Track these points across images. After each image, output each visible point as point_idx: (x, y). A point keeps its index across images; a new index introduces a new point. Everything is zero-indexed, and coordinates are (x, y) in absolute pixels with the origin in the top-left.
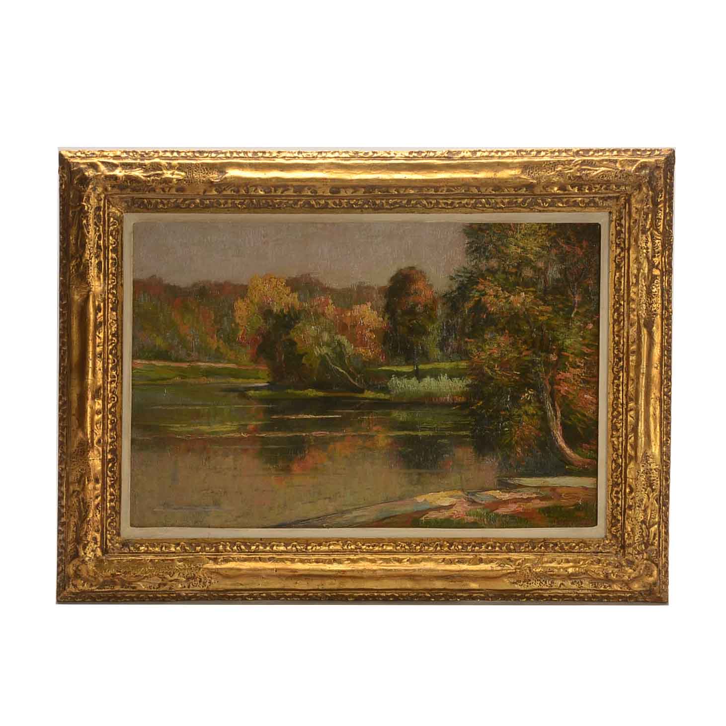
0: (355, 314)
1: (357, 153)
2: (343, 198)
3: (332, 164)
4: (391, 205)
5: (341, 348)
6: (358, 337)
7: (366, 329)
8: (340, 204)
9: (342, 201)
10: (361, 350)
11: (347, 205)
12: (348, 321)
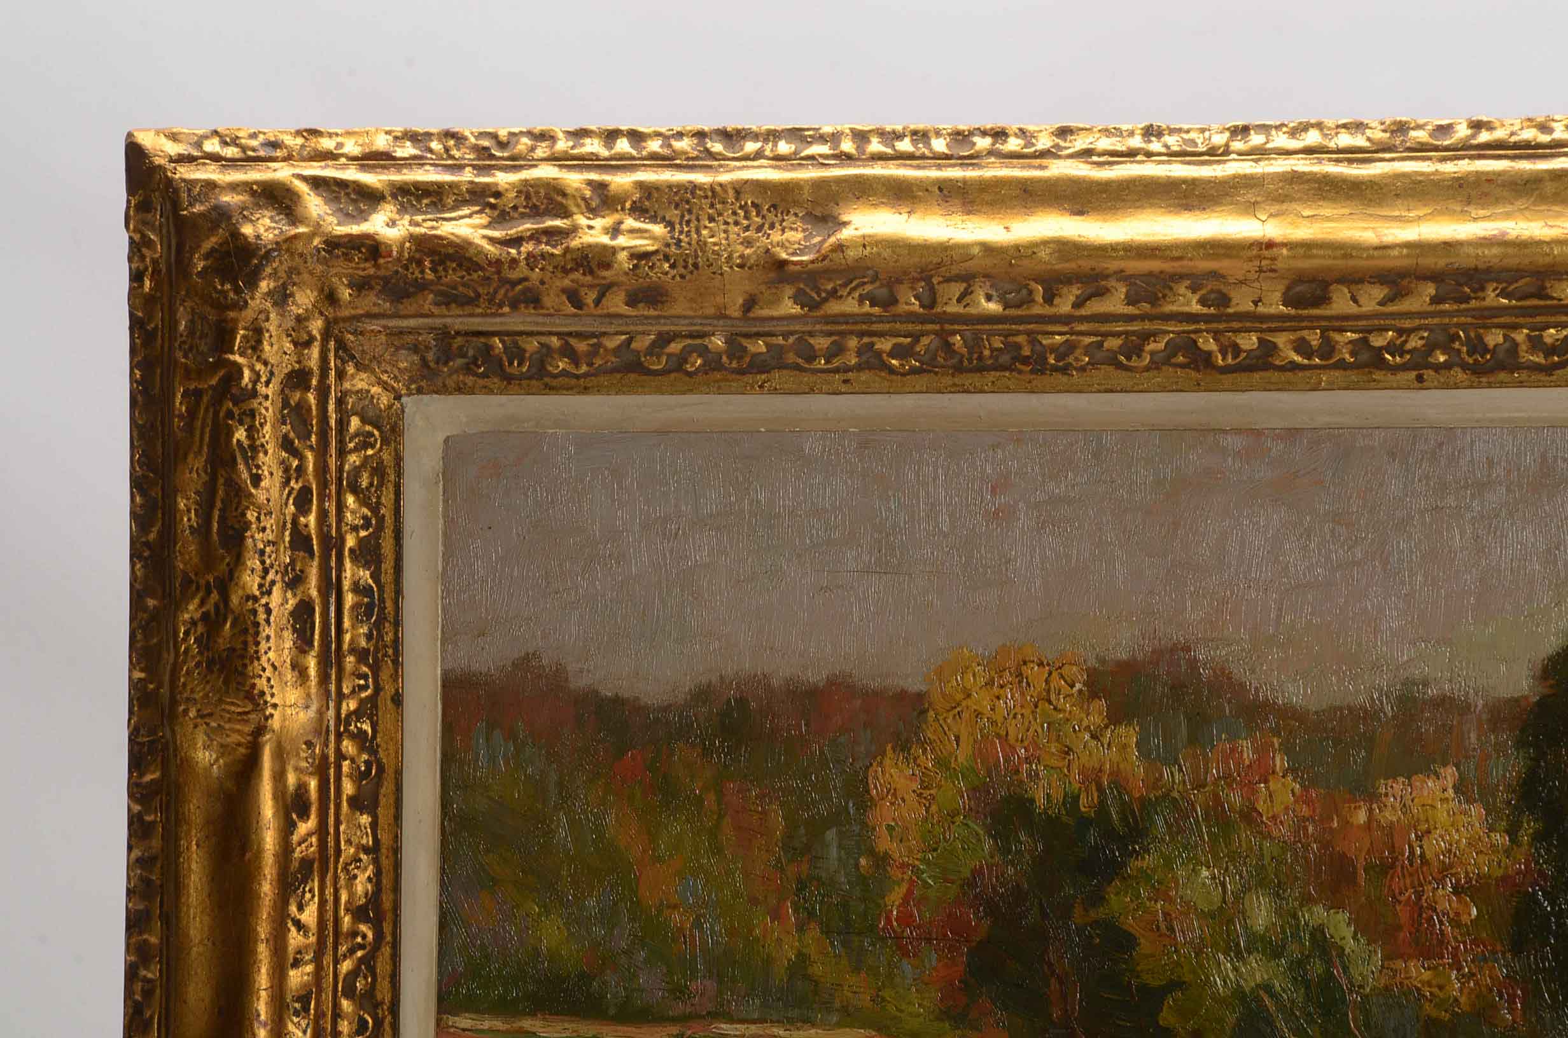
0: (1389, 816)
1: (1401, 128)
2: (1342, 322)
3: (1295, 178)
4: (1550, 351)
5: (1329, 963)
6: (1403, 914)
7: (1441, 881)
8: (1328, 349)
9: (1336, 336)
10: (1417, 972)
11: (1352, 354)
12: (1356, 849)
